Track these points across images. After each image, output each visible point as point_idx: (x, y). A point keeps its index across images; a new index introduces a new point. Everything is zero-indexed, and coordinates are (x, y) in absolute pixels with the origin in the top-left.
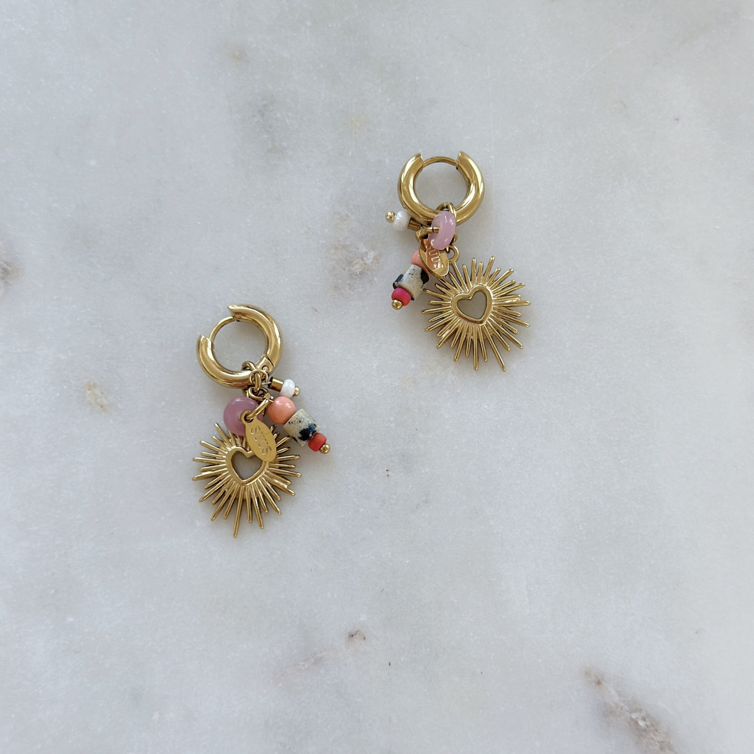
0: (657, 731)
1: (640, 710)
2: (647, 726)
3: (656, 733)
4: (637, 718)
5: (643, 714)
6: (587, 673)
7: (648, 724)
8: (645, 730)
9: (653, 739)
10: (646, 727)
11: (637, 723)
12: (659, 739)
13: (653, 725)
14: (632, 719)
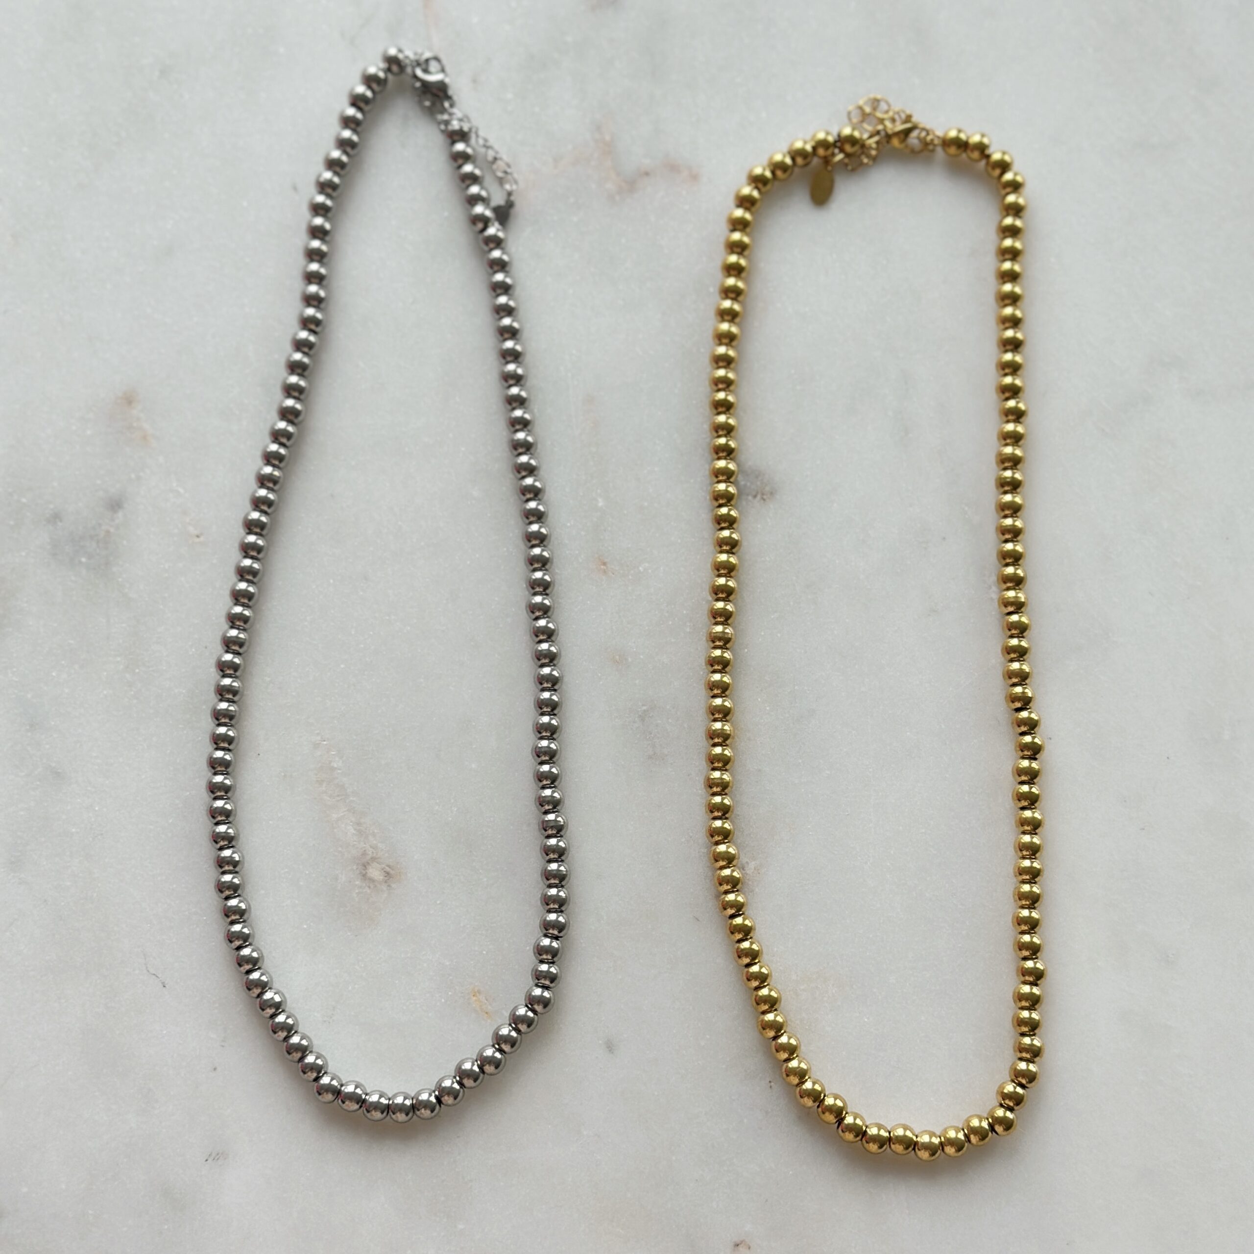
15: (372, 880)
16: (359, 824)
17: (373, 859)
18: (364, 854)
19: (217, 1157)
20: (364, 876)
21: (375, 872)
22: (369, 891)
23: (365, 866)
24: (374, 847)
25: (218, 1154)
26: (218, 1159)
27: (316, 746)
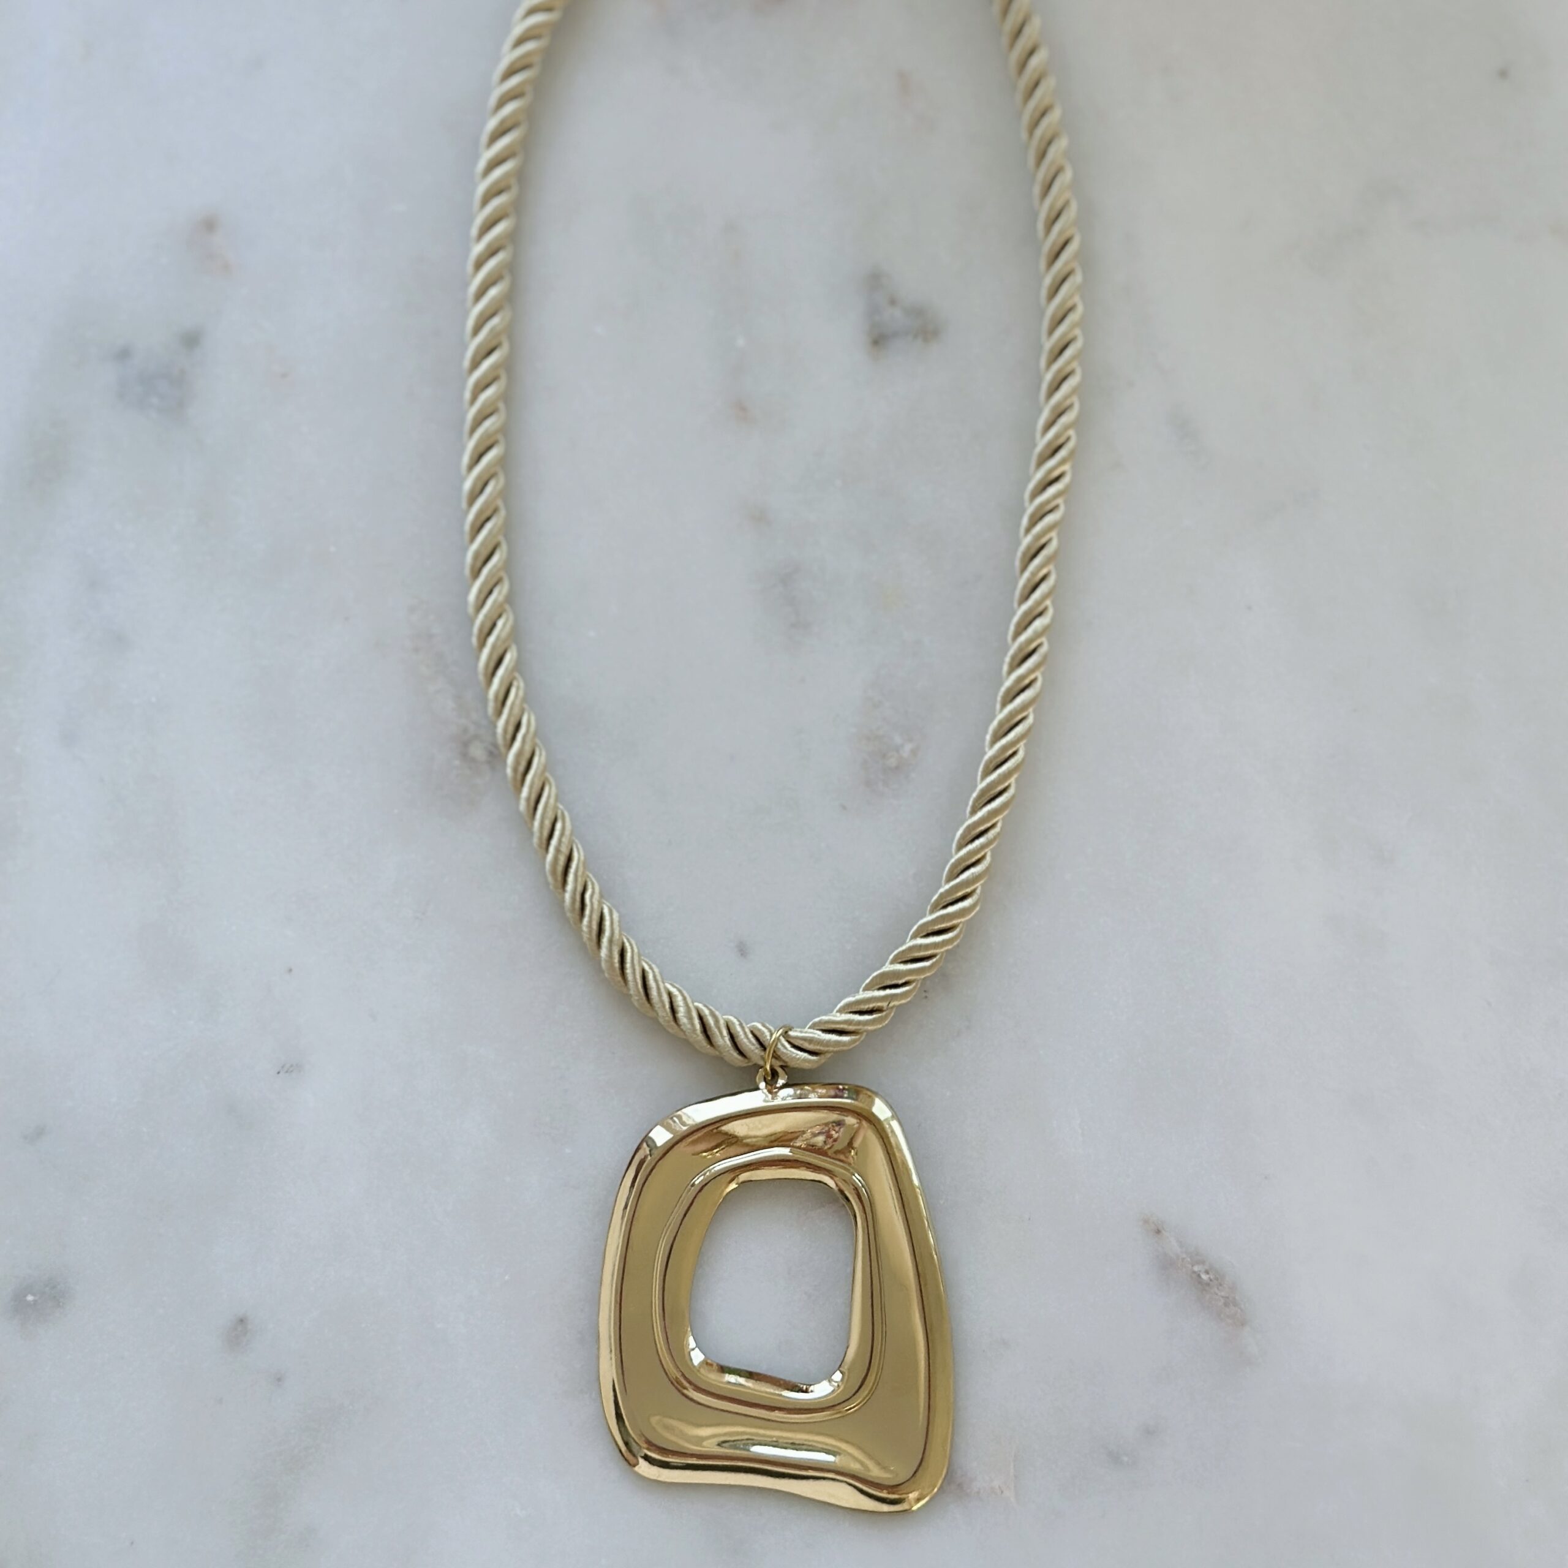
0: (1221, 1285)
1: (1203, 1262)
2: (1211, 1280)
3: (1220, 1288)
4: (1200, 1271)
5: (1206, 1267)
6: (1146, 1222)
7: (1212, 1277)
8: (1208, 1285)
9: (1217, 1294)
10: (1209, 1281)
11: (1199, 1276)
12: (1223, 1294)
13: (1217, 1279)
14: (1194, 1272)
15: (473, 760)
16: (459, 697)
17: (476, 737)
18: (465, 730)
19: (291, 1069)
20: (465, 756)
21: (477, 752)
22: (469, 773)
23: (466, 744)
24: (476, 724)
25: (292, 1066)
26: (292, 1071)
27: (411, 611)
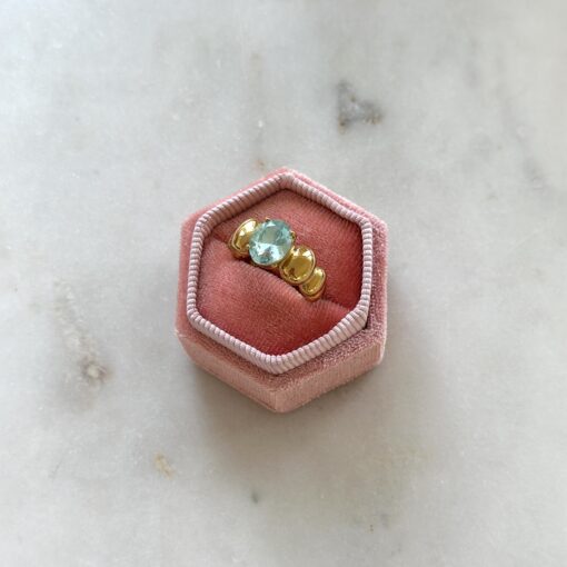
15: (90, 377)
16: (83, 338)
17: (92, 363)
18: (86, 358)
20: (85, 374)
21: (93, 372)
22: (86, 384)
23: (86, 367)
24: (93, 354)
27: (56, 284)
